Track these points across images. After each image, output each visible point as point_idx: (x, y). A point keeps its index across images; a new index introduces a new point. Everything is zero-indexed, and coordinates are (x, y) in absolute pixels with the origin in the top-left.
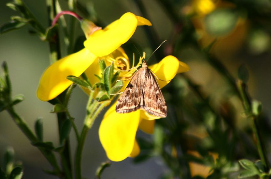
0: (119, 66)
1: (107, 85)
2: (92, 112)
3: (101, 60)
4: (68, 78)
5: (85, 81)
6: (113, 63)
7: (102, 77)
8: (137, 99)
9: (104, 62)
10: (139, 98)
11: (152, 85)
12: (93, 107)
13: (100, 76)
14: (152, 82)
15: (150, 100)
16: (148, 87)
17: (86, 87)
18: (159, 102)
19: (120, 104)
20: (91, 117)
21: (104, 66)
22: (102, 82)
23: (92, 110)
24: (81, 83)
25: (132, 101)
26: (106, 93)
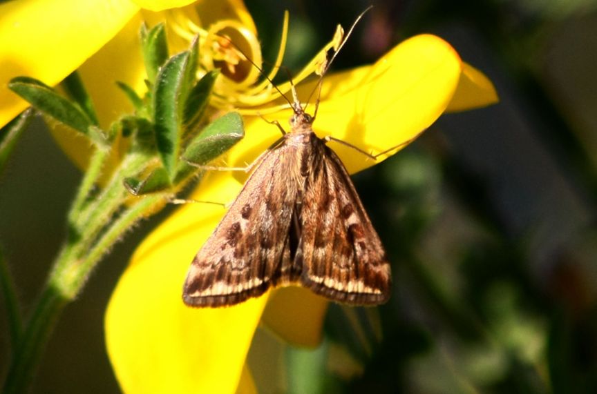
0: (219, 57)
1: (166, 130)
2: (86, 235)
3: (152, 27)
4: (11, 85)
5: (77, 106)
6: (197, 45)
7: (148, 95)
8: (271, 254)
9: (162, 33)
10: (276, 251)
11: (333, 198)
12: (94, 214)
13: (141, 89)
14: (332, 187)
15: (321, 252)
16: (315, 207)
17: (78, 128)
18: (358, 254)
19: (202, 276)
20: (81, 255)
21: (161, 52)
22: (146, 114)
23: (87, 225)
24: (64, 110)
25: (248, 264)
26: (156, 161)
